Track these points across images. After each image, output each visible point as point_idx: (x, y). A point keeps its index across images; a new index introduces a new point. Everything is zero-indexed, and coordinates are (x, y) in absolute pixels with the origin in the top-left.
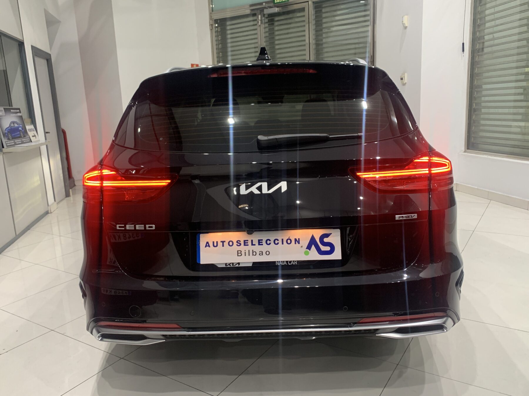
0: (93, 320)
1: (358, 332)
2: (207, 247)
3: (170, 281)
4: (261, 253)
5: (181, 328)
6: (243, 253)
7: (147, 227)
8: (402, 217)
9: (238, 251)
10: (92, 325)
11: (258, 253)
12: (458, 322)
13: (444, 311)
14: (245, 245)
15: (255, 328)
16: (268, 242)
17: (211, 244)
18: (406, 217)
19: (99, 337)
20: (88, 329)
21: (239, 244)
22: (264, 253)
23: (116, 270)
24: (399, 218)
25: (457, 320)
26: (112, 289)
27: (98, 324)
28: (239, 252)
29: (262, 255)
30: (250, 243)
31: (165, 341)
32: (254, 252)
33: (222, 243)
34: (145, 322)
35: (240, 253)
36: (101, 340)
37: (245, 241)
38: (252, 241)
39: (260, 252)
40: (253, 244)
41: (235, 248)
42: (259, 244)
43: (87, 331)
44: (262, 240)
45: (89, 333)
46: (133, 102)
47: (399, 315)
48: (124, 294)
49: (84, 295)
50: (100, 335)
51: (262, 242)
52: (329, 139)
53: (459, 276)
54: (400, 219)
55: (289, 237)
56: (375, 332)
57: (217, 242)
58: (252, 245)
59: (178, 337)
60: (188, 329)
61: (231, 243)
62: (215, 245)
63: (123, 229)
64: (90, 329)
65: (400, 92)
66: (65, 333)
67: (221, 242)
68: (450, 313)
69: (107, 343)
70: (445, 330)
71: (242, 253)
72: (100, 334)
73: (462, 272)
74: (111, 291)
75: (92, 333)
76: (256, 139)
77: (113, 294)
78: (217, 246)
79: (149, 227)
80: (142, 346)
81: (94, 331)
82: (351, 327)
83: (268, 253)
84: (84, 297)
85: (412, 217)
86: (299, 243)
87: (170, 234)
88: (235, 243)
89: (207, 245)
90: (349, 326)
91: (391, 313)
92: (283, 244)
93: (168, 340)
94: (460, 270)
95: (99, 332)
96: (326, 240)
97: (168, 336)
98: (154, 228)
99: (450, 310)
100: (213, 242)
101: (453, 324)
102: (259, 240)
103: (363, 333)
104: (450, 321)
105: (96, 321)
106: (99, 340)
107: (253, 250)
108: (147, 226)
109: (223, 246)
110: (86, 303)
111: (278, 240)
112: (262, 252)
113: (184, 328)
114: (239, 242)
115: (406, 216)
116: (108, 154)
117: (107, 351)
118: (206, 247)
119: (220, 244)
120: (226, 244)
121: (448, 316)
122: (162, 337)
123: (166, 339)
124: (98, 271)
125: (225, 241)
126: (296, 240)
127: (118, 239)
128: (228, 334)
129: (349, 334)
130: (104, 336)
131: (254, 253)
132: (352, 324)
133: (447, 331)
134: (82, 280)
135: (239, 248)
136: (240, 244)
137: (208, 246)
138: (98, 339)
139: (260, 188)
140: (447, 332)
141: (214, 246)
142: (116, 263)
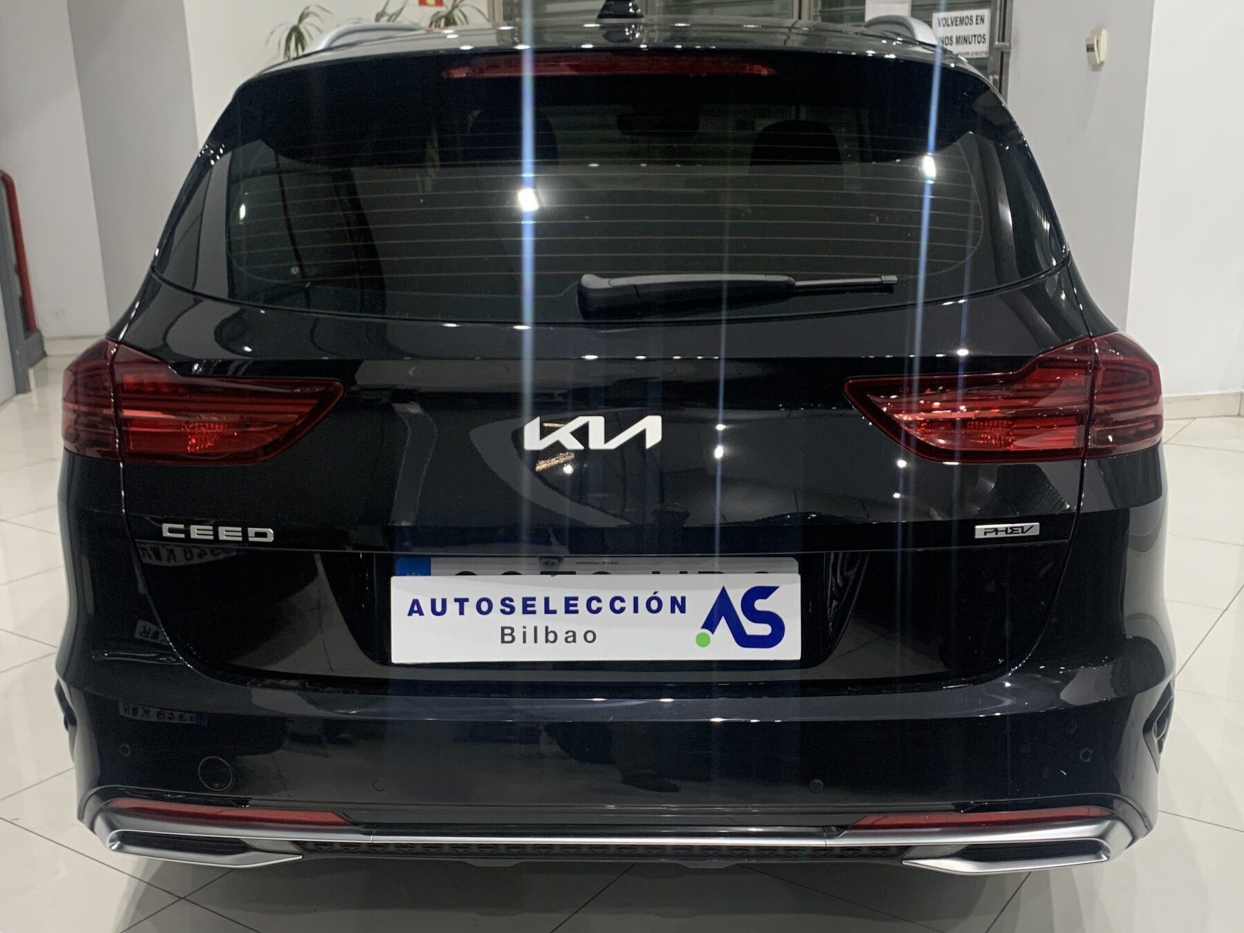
0: (94, 794)
1: (850, 853)
2: (414, 614)
3: (317, 691)
4: (572, 637)
5: (348, 825)
6: (518, 635)
7: (249, 535)
8: (996, 530)
9: (503, 629)
10: (93, 805)
11: (561, 637)
12: (1147, 833)
13: (1106, 803)
14: (525, 612)
15: (559, 831)
16: (595, 605)
17: (426, 607)
18: (1006, 530)
19: (112, 841)
20: (81, 817)
21: (508, 610)
22: (580, 637)
23: (162, 655)
24: (985, 533)
25: (1145, 828)
26: (149, 706)
27: (110, 805)
28: (507, 631)
29: (574, 641)
30: (539, 606)
31: (301, 857)
32: (551, 632)
33: (458, 604)
34: (241, 803)
35: (511, 634)
36: (119, 849)
37: (525, 600)
38: (547, 600)
39: (567, 633)
40: (551, 608)
41: (497, 619)
42: (567, 611)
43: (79, 822)
44: (576, 599)
45: (83, 828)
46: (213, 146)
47: (970, 808)
48: (185, 720)
49: (70, 720)
50: (116, 836)
51: (575, 605)
52: (795, 291)
53: (1155, 704)
54: (989, 536)
55: (655, 593)
56: (903, 853)
57: (444, 602)
58: (547, 611)
59: (338, 847)
60: (366, 827)
61: (484, 606)
62: (439, 608)
63: (183, 536)
64: (88, 815)
65: (1025, 142)
66: (17, 819)
67: (456, 600)
68: (1120, 808)
69: (136, 858)
70: (1103, 856)
71: (514, 634)
72: (117, 833)
73: (1168, 692)
74: (147, 712)
75: (92, 828)
76: (577, 283)
77: (153, 717)
78: (443, 612)
79: (258, 535)
80: (234, 869)
81: (100, 822)
82: (830, 837)
83: (590, 637)
84: (69, 726)
85: (1023, 532)
86: (683, 610)
87: (317, 557)
88: (497, 606)
89: (416, 608)
90: (825, 834)
91: (948, 804)
92: (636, 610)
93: (313, 857)
94: (1162, 686)
95: (112, 827)
96: (760, 605)
97: (310, 847)
98: (270, 539)
99: (1120, 799)
100: (433, 601)
101: (1130, 839)
102: (567, 600)
103: (865, 856)
104: (1119, 833)
105: (104, 795)
106: (114, 850)
107: (547, 628)
108: (252, 531)
109: (462, 612)
110: (74, 744)
111: (622, 600)
112: (574, 633)
113: (356, 824)
114: (507, 602)
115: (1007, 528)
116: (133, 315)
117: (139, 877)
118: (410, 614)
119: (453, 607)
120: (470, 607)
121: (1114, 817)
122: (292, 848)
123: (305, 853)
124: (109, 656)
125: (467, 600)
126: (674, 600)
127: (168, 560)
128: (480, 846)
129: (825, 856)
130: (127, 840)
131: (551, 637)
132: (834, 828)
133: (1108, 858)
134: (64, 678)
135: (508, 620)
136: (512, 610)
137: (416, 612)
138: (111, 847)
139: (582, 434)
140: (1110, 862)
141: (434, 612)
142: (160, 635)
